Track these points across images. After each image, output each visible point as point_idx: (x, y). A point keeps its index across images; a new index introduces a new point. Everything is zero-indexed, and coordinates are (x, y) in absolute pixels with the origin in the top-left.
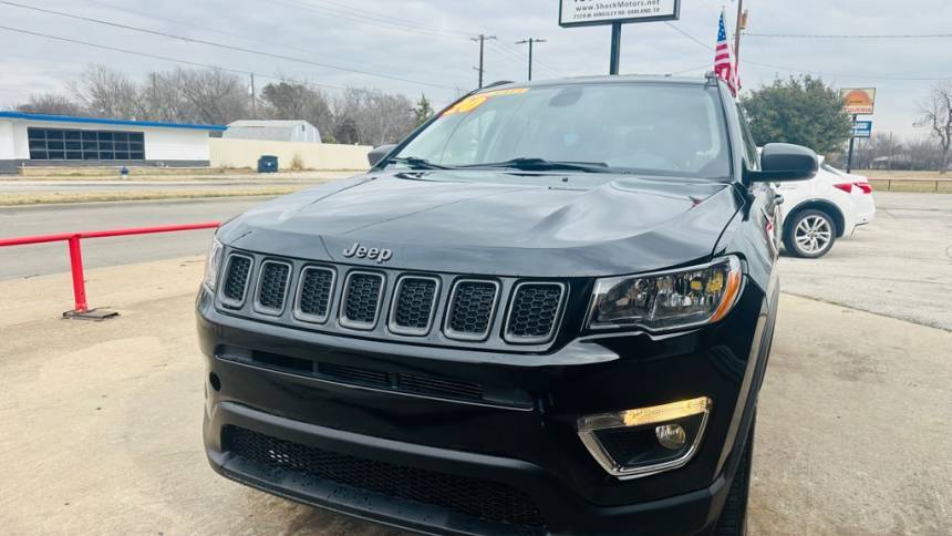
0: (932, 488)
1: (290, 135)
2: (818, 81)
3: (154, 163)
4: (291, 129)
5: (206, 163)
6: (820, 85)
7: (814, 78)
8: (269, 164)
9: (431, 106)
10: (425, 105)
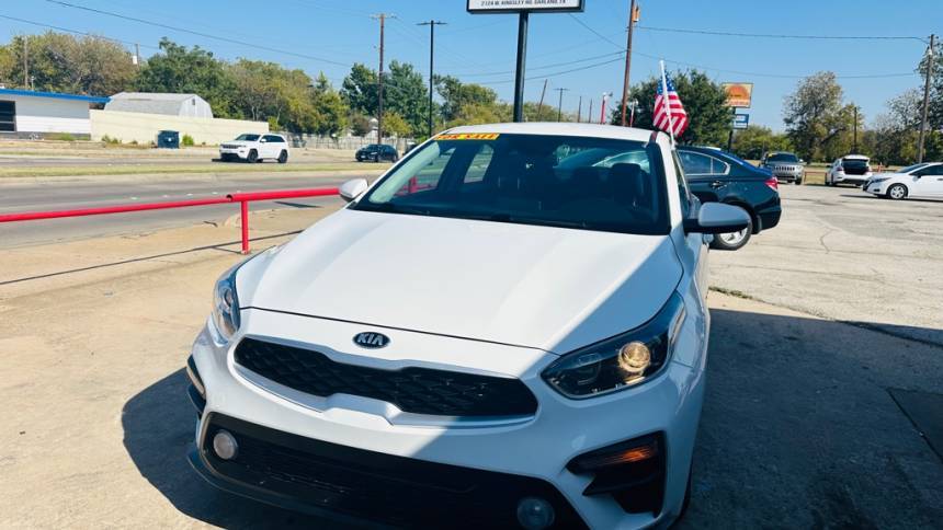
0: (841, 481)
1: (178, 110)
2: (703, 75)
3: (26, 135)
4: (180, 103)
5: (87, 137)
6: (705, 79)
7: (700, 72)
8: (170, 140)
9: (328, 83)
10: (323, 83)
